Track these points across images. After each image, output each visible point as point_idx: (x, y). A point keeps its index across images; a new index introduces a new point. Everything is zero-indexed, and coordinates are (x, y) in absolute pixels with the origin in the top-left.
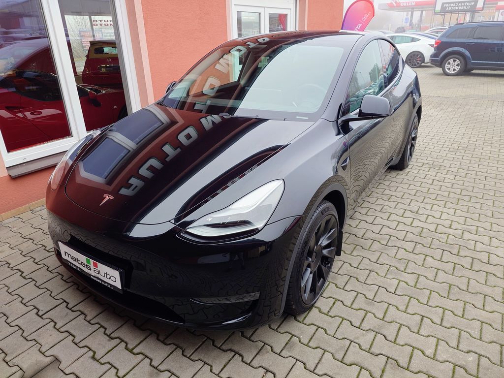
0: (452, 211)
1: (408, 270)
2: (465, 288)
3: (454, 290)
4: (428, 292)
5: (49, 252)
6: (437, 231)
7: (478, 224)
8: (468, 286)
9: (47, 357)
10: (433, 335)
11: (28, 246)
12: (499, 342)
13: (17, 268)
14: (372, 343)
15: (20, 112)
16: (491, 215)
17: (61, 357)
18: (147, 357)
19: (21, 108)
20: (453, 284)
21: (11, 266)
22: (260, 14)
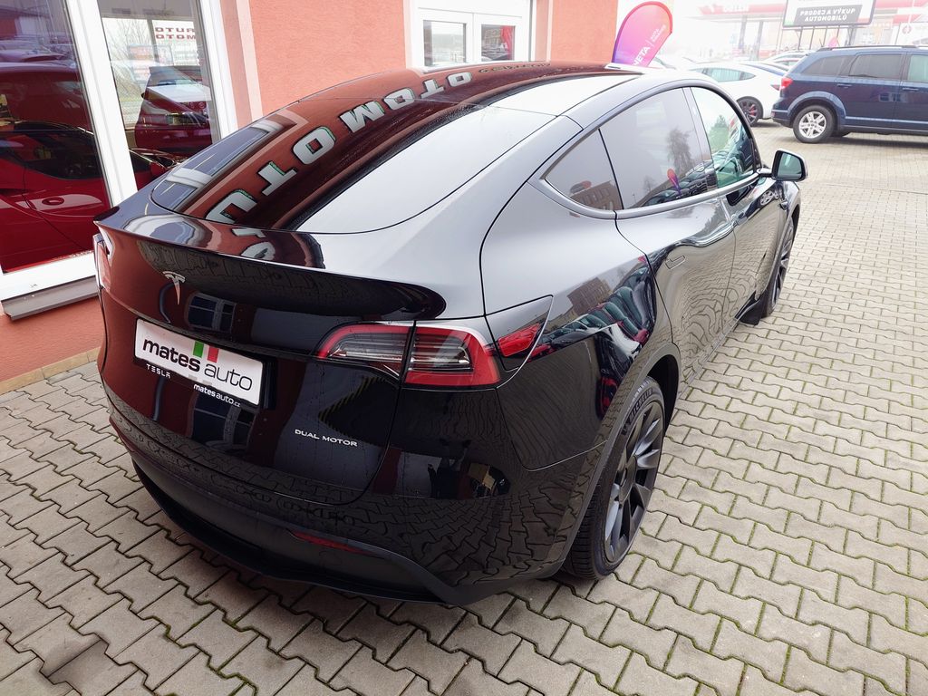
0: (798, 386)
1: (719, 487)
2: (814, 516)
3: (796, 520)
4: (751, 524)
5: (82, 453)
6: (771, 420)
7: (843, 408)
8: (819, 514)
9: (83, 635)
10: (755, 595)
11: (42, 443)
12: (868, 607)
13: (24, 481)
14: (652, 610)
15: (24, 199)
16: (865, 393)
17: (109, 634)
18: (261, 634)
19: (24, 191)
20: (794, 510)
21: (13, 478)
22: (465, 25)
